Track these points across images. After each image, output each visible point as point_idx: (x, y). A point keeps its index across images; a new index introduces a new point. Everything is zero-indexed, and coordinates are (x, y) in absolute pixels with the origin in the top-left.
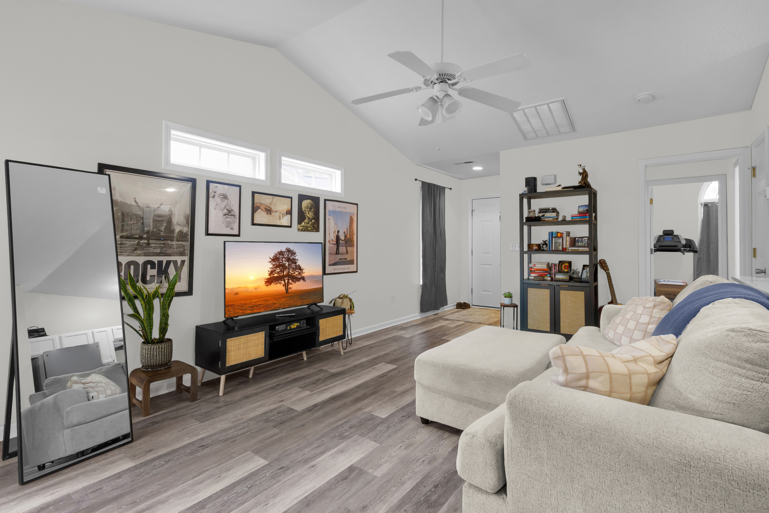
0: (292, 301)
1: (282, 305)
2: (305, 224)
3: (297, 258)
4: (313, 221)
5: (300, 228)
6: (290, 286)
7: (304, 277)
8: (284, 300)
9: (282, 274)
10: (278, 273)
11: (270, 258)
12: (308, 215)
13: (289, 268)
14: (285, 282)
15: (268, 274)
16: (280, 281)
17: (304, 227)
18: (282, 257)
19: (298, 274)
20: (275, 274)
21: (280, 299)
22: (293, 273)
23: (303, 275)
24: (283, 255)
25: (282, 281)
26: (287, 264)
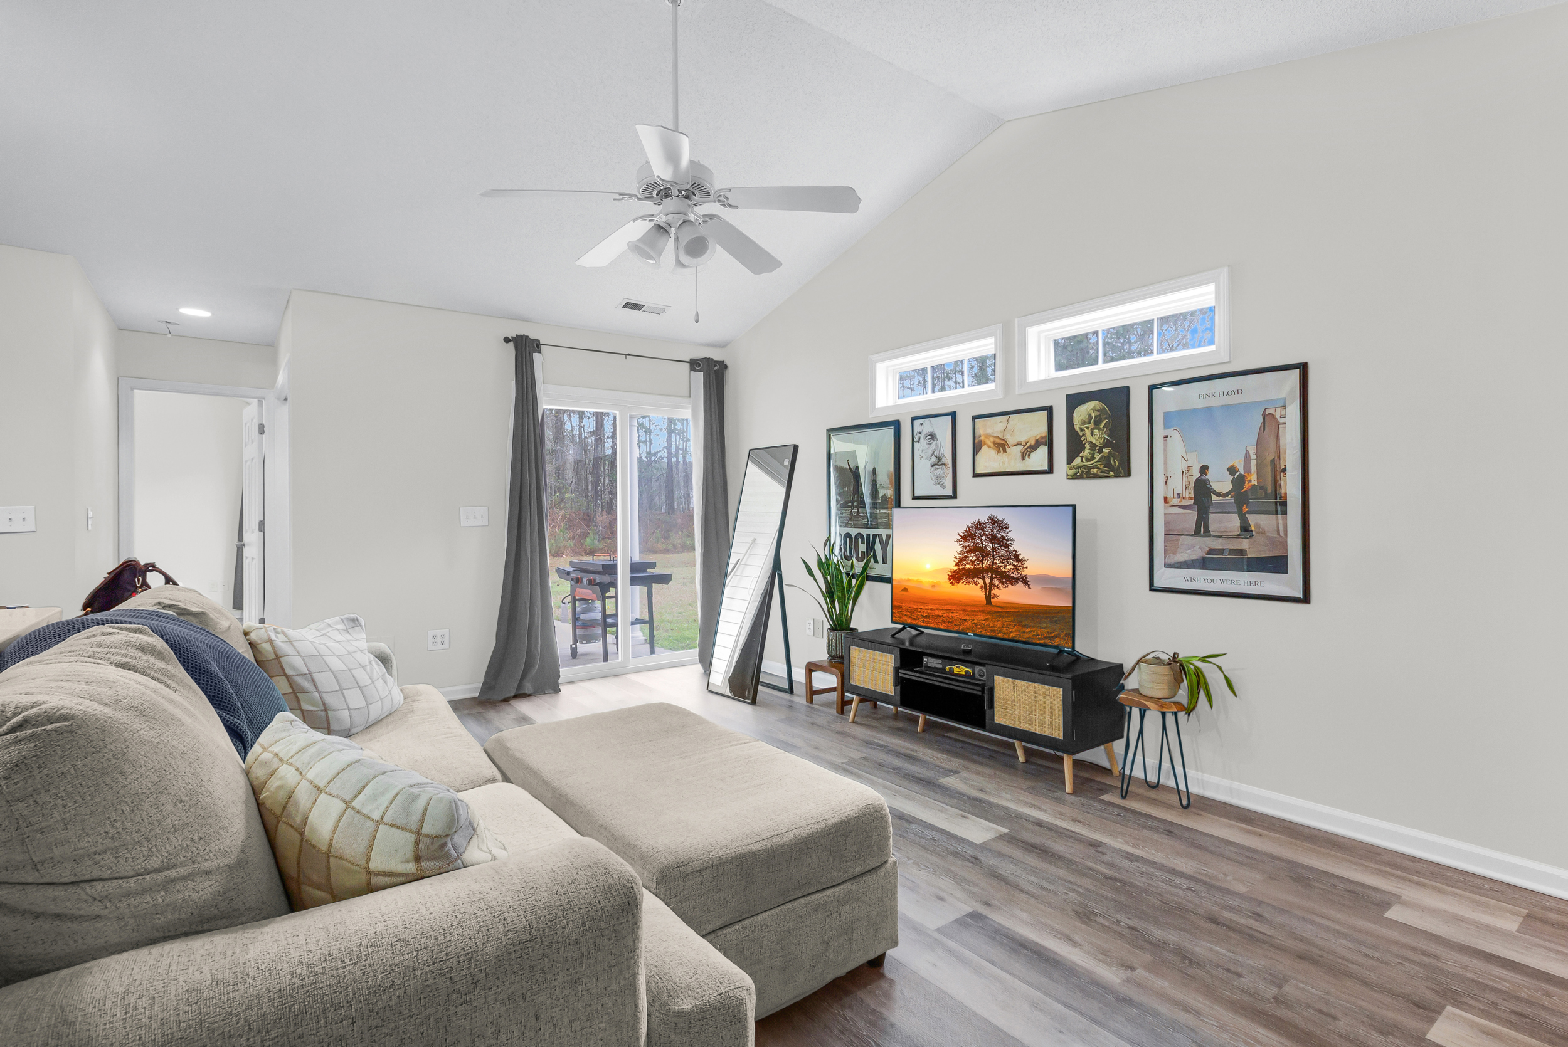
0: (998, 624)
1: (979, 626)
2: (1082, 461)
3: (1010, 536)
4: (1106, 450)
5: (1071, 472)
6: (995, 591)
7: (1025, 576)
8: (981, 617)
9: (980, 565)
10: (972, 562)
11: (959, 535)
12: (1090, 438)
13: (993, 556)
14: (985, 583)
15: (955, 564)
16: (975, 579)
17: (1079, 468)
18: (980, 534)
19: (1013, 569)
20: (967, 564)
21: (975, 613)
22: (1002, 566)
23: (1024, 573)
24: (982, 529)
25: (978, 578)
26: (989, 547)
